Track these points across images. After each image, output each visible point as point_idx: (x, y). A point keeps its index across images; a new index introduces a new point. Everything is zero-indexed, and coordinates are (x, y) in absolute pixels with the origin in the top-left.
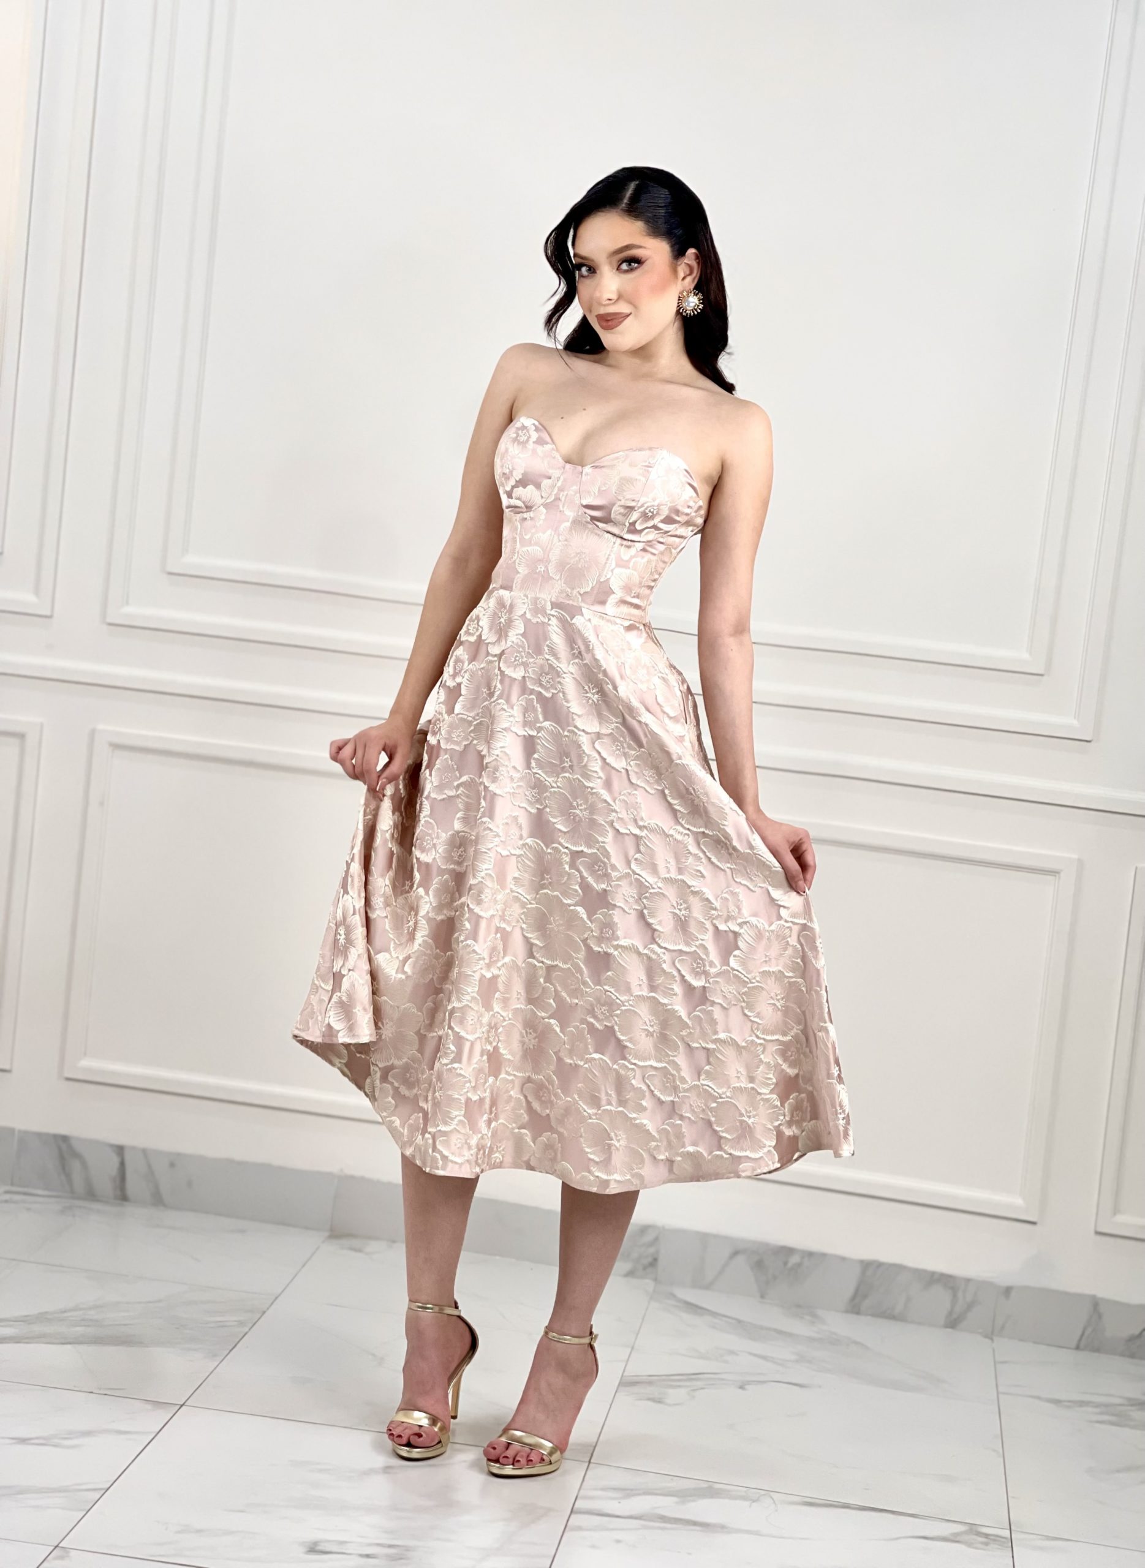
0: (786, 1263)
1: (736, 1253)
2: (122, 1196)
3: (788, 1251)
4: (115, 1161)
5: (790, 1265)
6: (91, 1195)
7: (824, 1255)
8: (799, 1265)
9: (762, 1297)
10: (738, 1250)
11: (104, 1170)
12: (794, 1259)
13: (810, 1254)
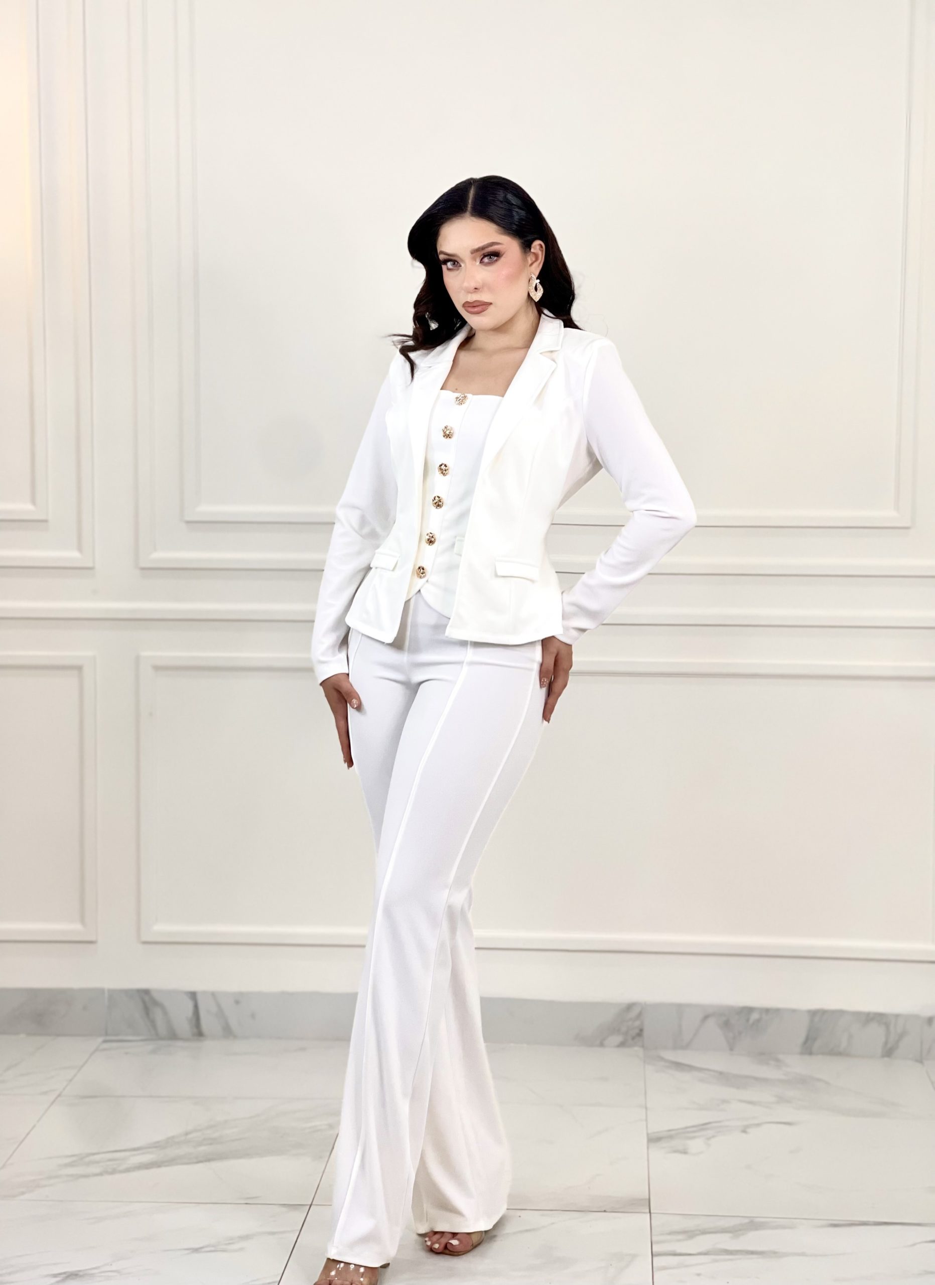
0: (748, 1020)
1: (706, 1017)
2: (199, 1034)
3: (750, 1010)
4: (190, 1005)
5: (751, 1021)
6: (173, 1036)
7: (777, 1011)
8: (758, 1021)
9: (731, 1049)
10: (708, 1014)
11: (181, 1015)
12: (755, 1016)
13: (767, 1011)
